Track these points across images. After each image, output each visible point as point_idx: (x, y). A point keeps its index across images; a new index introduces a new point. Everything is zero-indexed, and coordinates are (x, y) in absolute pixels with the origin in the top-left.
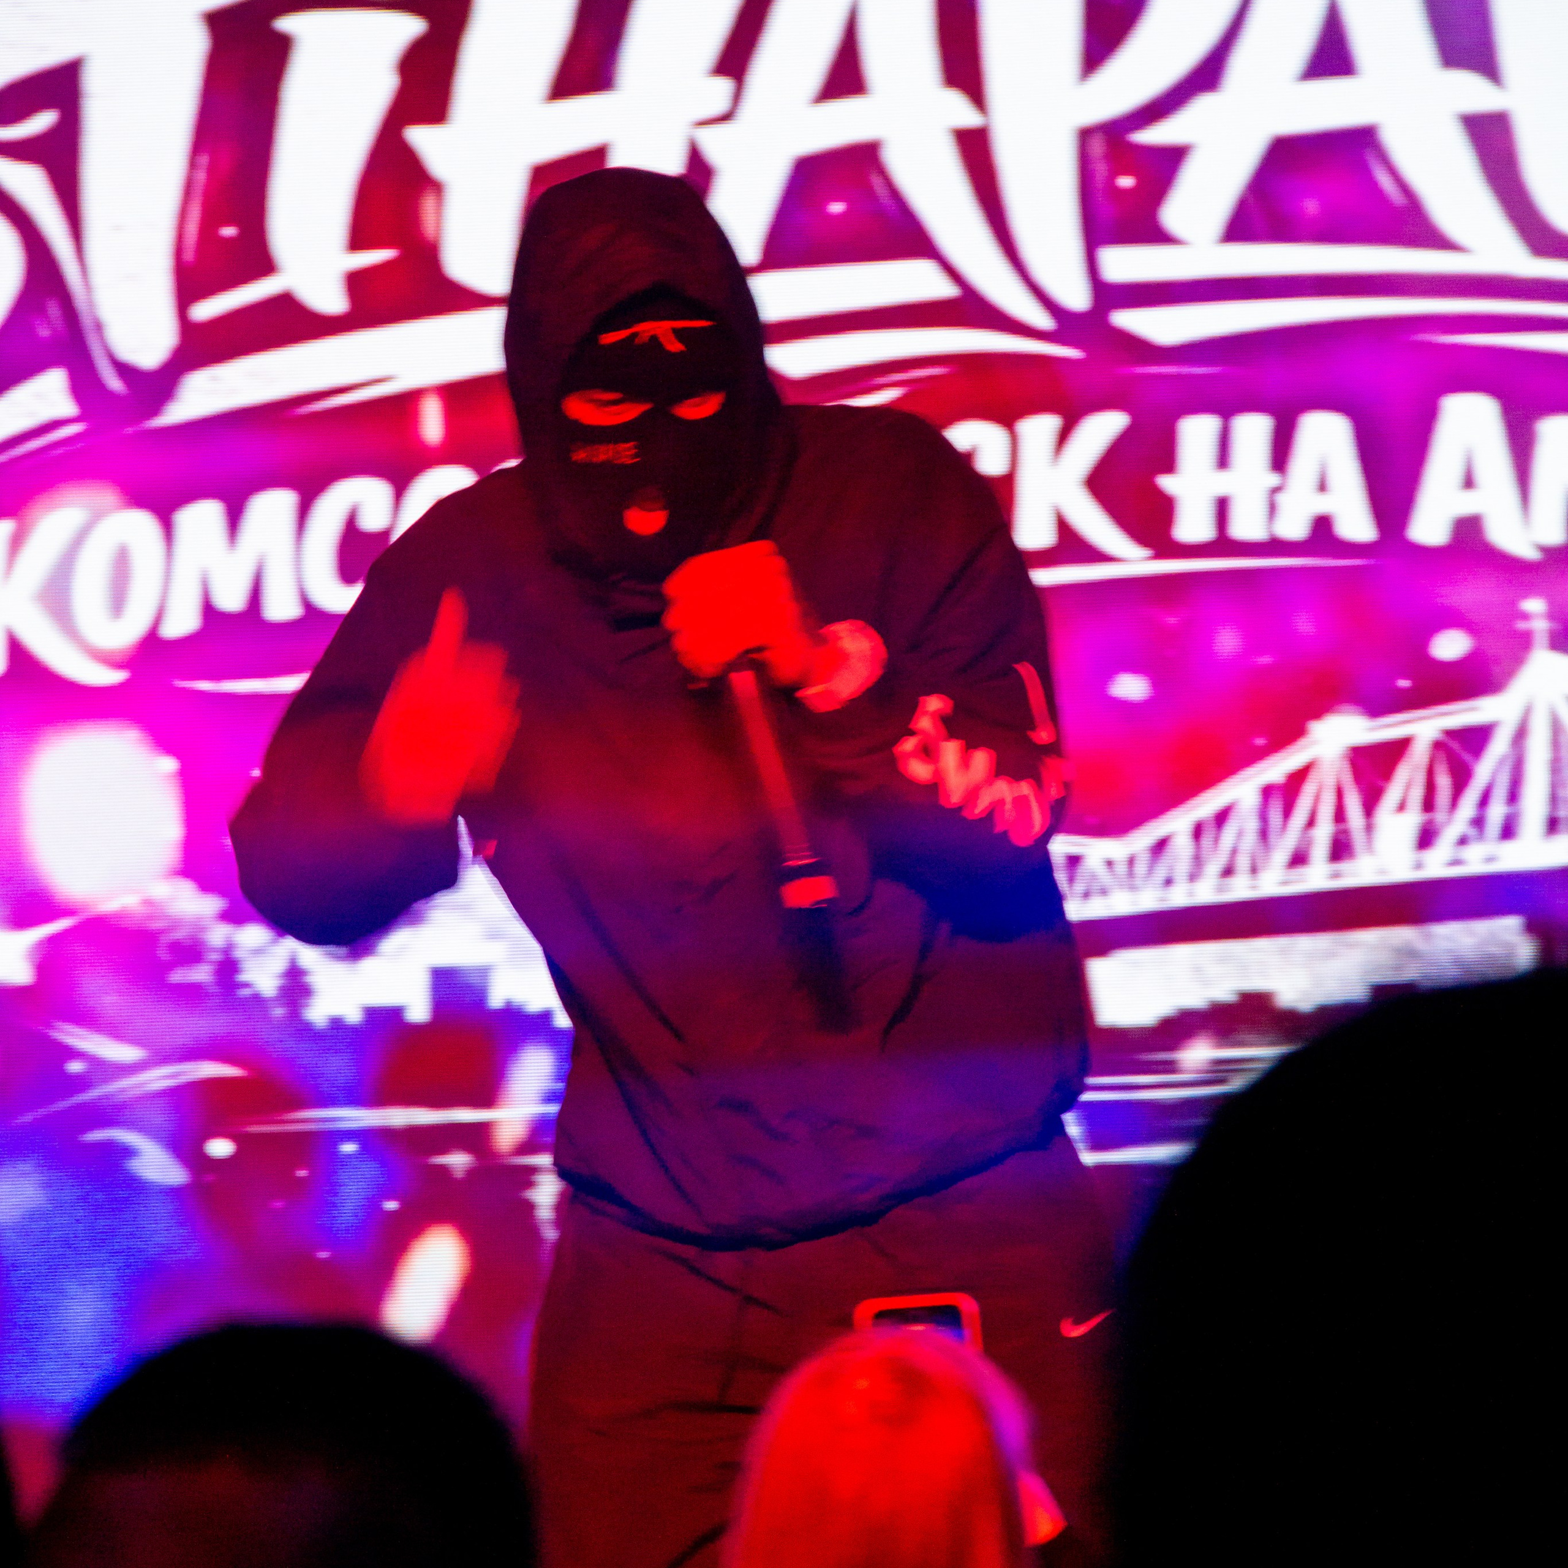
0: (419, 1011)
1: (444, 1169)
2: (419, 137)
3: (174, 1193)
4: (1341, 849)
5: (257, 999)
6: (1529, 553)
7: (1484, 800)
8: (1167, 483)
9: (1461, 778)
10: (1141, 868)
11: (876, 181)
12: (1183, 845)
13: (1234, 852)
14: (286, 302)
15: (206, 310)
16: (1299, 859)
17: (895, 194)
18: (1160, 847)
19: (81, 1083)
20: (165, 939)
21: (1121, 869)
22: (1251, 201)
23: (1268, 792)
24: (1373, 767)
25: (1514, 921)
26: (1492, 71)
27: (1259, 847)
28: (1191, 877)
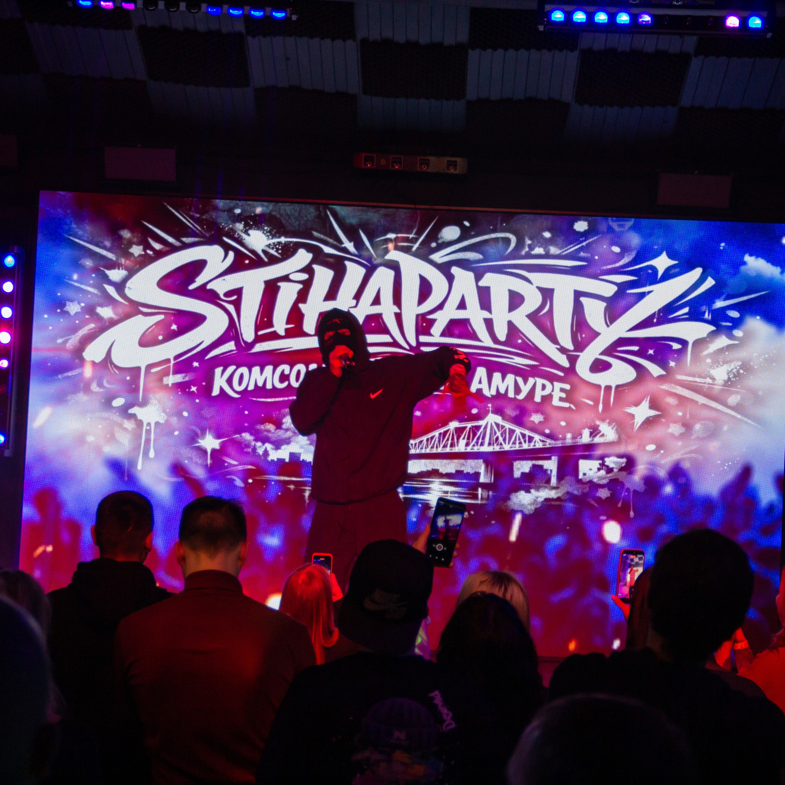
0: (287, 460)
1: (290, 489)
2: (301, 306)
3: (241, 488)
5: (259, 455)
6: (490, 396)
7: (478, 438)
9: (474, 435)
10: (417, 446)
11: (381, 321)
12: (425, 442)
13: (434, 444)
14: (275, 333)
15: (260, 333)
16: (445, 446)
17: (384, 323)
18: (421, 442)
19: (227, 467)
20: (244, 444)
21: (414, 445)
22: (446, 330)
23: (440, 434)
24: (459, 431)
25: (482, 461)
26: (490, 311)
27: (438, 444)
28: (426, 448)
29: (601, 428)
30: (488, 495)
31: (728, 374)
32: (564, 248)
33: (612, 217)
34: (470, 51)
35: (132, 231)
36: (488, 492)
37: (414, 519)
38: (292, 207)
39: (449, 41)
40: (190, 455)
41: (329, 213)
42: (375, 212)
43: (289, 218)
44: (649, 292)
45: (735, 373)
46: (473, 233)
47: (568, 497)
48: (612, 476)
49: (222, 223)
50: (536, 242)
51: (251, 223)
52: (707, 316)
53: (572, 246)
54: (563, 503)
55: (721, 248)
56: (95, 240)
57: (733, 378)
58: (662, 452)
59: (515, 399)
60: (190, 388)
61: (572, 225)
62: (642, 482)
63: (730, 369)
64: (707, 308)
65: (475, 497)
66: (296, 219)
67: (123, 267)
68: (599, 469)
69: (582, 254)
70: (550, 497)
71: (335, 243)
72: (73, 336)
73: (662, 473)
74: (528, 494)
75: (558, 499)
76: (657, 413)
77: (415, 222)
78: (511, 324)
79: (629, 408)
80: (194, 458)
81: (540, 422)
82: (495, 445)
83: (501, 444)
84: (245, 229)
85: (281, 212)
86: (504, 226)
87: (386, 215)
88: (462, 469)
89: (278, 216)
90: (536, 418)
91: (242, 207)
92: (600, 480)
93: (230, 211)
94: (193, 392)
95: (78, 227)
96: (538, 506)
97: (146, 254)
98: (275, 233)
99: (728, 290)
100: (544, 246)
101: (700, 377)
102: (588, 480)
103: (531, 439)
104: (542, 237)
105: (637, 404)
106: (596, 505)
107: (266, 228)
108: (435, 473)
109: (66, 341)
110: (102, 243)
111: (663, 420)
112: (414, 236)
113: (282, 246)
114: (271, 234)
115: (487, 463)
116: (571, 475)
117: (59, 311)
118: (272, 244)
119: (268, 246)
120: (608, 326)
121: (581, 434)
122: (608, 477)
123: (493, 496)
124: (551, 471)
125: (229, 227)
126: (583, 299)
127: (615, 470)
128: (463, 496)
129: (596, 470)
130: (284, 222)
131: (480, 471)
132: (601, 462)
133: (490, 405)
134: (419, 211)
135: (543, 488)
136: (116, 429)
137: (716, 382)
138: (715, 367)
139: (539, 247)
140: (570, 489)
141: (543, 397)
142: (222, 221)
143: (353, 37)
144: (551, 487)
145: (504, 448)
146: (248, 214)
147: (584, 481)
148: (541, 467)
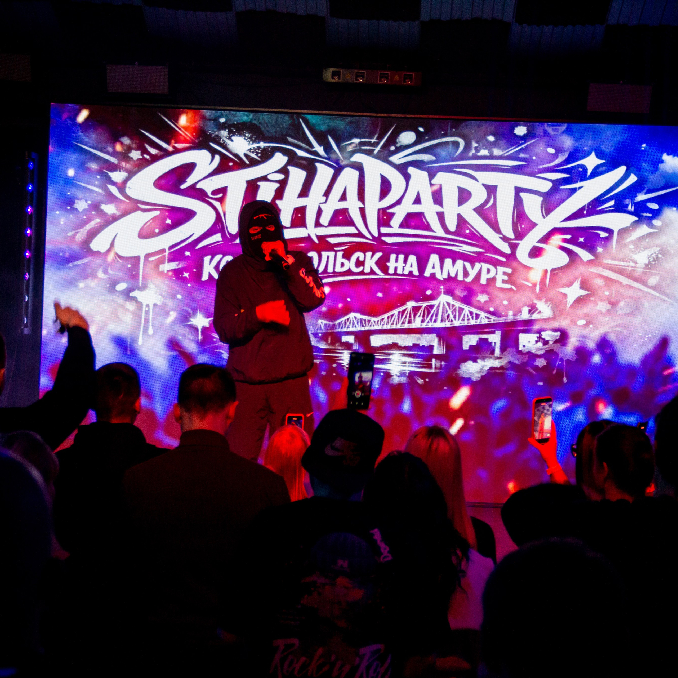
2: (278, 202)
4: (410, 322)
6: (442, 279)
7: (432, 316)
8: (388, 264)
9: (429, 313)
10: (379, 322)
11: (347, 214)
12: (386, 319)
13: (394, 321)
16: (403, 323)
17: (350, 216)
18: (383, 319)
19: (216, 342)
21: (376, 322)
22: (404, 222)
23: (399, 312)
24: (416, 310)
25: (435, 335)
26: (442, 205)
27: (397, 321)
28: (387, 324)
29: (537, 306)
30: (441, 365)
31: (648, 258)
32: (505, 150)
33: (548, 122)
35: (131, 138)
36: (441, 362)
37: (377, 386)
38: (269, 116)
40: (184, 332)
41: (301, 121)
42: (342, 120)
43: (267, 126)
44: (580, 188)
45: (655, 257)
46: (426, 138)
47: (510, 365)
48: (549, 348)
49: (209, 130)
50: (481, 145)
51: (234, 130)
52: (630, 208)
53: (512, 148)
54: (506, 371)
55: (643, 149)
56: (100, 145)
57: (653, 262)
58: (591, 326)
59: (464, 281)
60: (183, 274)
61: (513, 129)
62: (574, 352)
63: (650, 254)
64: (630, 202)
65: (430, 366)
66: (274, 126)
67: (124, 169)
68: (537, 342)
69: (522, 155)
70: (495, 366)
71: (307, 147)
72: (81, 230)
73: (591, 345)
74: (475, 364)
75: (502, 368)
76: (587, 292)
77: (377, 128)
78: (460, 217)
79: (562, 288)
80: (187, 334)
81: (486, 302)
82: (447, 321)
83: (452, 321)
84: (229, 136)
85: (260, 121)
86: (454, 131)
87: (351, 123)
88: (417, 342)
89: (258, 124)
90: (482, 298)
91: (226, 116)
92: (537, 351)
93: (216, 119)
94: (186, 277)
95: (85, 135)
96: (484, 374)
97: (144, 158)
98: (255, 139)
99: (648, 186)
100: (489, 149)
101: (624, 261)
102: (527, 351)
103: (477, 316)
104: (487, 140)
105: (569, 285)
106: (534, 372)
107: (247, 135)
108: (395, 346)
109: (76, 234)
110: (105, 148)
111: (592, 299)
112: (376, 141)
113: (261, 151)
114: (252, 140)
115: (439, 337)
116: (513, 347)
117: (69, 208)
118: (253, 149)
119: (250, 150)
120: (544, 217)
121: (521, 312)
122: (544, 349)
123: (445, 365)
124: (495, 343)
125: (215, 134)
126: (522, 195)
127: (551, 342)
128: (418, 365)
129: (534, 342)
130: (263, 129)
131: (433, 344)
132: (538, 335)
133: (442, 287)
134: (379, 119)
135: (488, 359)
136: (119, 310)
137: (638, 266)
138: (637, 252)
139: (484, 149)
140: (512, 359)
141: (488, 280)
142: (209, 129)
144: (495, 357)
145: (454, 324)
146: (231, 122)
147: (524, 352)
148: (487, 340)
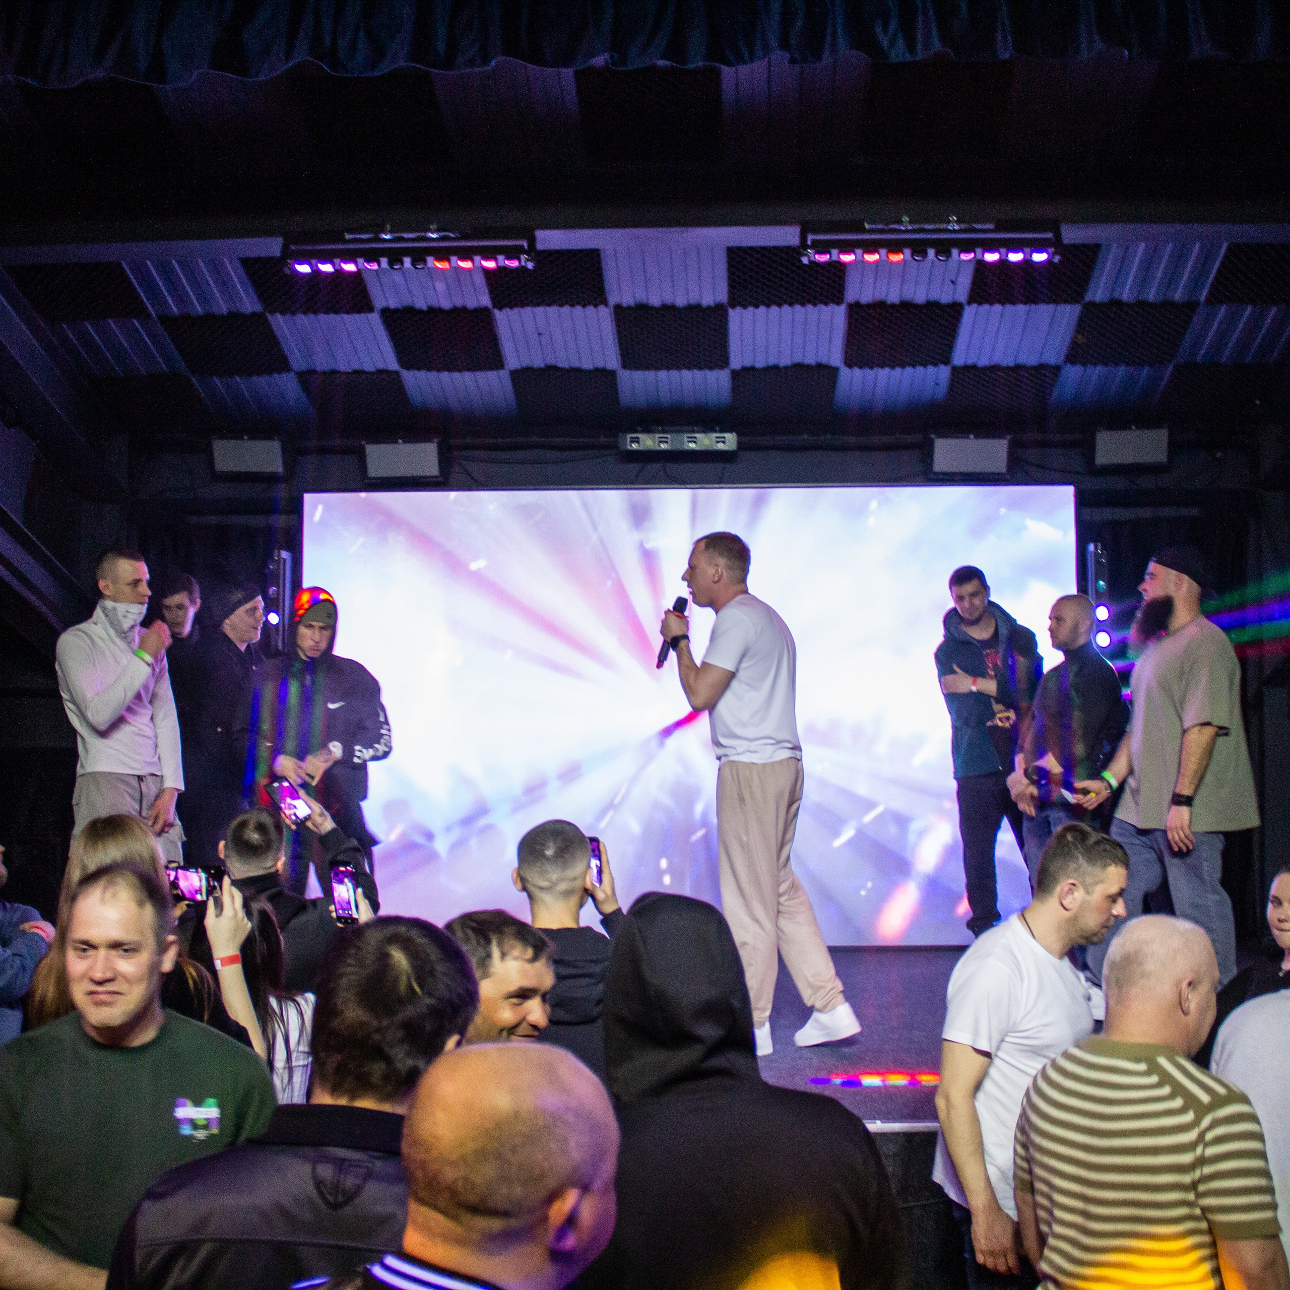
33: (888, 485)
34: (731, 311)
39: (708, 300)
143: (605, 303)
